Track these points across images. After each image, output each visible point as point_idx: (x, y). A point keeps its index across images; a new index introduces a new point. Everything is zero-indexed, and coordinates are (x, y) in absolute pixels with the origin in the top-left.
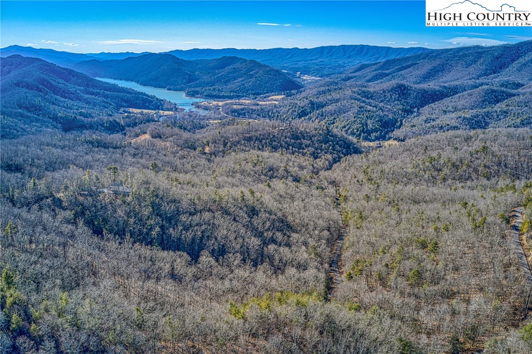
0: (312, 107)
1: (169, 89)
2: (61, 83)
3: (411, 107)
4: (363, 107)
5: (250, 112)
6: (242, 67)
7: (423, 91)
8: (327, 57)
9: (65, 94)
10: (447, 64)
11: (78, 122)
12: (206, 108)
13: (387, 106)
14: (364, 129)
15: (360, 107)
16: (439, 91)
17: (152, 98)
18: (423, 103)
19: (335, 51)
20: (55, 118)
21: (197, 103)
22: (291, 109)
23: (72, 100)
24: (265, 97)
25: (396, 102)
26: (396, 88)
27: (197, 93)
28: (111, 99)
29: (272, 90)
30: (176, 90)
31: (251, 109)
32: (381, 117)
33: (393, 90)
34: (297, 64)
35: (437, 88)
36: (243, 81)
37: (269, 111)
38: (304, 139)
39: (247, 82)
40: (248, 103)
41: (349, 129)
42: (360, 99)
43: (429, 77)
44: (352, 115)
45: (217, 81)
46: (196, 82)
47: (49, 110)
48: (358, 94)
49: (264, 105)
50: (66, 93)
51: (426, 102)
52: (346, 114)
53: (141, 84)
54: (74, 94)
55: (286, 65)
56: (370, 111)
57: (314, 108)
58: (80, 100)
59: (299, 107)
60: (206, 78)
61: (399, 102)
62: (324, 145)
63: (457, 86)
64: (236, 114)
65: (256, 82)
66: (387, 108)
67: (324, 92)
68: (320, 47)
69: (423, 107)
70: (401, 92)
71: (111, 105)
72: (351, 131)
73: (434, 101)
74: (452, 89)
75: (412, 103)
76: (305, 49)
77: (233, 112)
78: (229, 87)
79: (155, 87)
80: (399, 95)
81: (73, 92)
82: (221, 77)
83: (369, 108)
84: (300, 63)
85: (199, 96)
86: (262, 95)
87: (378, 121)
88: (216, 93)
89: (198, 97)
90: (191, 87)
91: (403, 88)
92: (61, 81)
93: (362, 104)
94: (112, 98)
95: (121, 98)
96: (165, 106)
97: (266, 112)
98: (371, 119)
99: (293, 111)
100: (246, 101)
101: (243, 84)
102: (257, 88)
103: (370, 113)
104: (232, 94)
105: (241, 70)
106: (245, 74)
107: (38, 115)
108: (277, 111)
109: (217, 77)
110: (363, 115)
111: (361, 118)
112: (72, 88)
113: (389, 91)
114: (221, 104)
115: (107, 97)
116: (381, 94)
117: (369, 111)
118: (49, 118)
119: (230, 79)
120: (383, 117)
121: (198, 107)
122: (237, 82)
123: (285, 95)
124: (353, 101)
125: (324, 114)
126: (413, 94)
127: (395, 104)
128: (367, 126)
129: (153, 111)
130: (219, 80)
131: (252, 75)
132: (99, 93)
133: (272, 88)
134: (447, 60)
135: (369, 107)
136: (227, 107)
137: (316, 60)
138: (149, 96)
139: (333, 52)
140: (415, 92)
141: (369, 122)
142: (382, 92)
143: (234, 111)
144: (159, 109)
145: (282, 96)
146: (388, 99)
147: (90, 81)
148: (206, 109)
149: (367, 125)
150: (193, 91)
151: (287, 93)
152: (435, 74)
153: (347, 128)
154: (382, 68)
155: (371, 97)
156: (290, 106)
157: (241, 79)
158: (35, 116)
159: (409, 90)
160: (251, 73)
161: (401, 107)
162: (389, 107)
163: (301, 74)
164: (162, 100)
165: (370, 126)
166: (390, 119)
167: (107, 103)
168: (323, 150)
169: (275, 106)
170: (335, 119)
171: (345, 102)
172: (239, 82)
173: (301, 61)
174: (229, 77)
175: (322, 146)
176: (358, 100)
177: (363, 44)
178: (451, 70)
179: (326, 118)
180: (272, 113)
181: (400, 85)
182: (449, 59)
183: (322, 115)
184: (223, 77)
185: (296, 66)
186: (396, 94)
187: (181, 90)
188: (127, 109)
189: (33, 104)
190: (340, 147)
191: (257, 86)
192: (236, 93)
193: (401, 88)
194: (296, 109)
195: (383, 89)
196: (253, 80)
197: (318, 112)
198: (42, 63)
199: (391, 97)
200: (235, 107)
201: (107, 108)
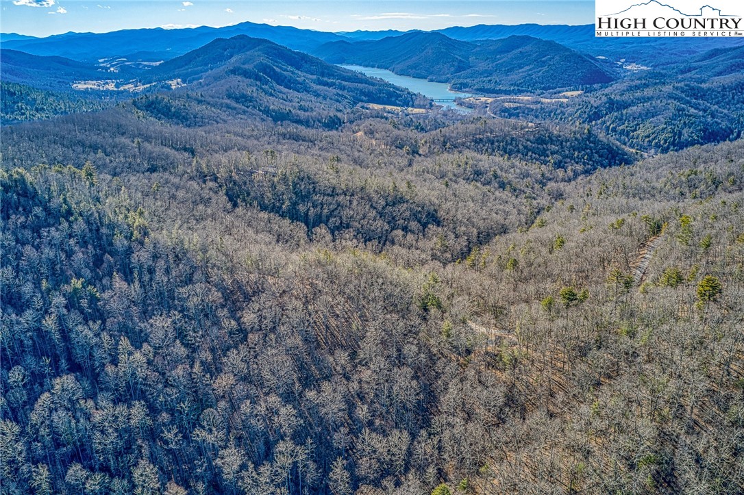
0: (609, 107)
1: (431, 81)
2: (288, 71)
4: (683, 110)
5: (526, 112)
6: (532, 51)
9: (290, 84)
11: (293, 116)
12: (471, 106)
13: (724, 110)
14: (674, 140)
15: (678, 110)
17: (401, 91)
20: (267, 111)
21: (460, 98)
22: (581, 109)
23: (298, 92)
24: (555, 93)
27: (466, 85)
28: (348, 92)
29: (569, 84)
30: (439, 82)
31: (528, 108)
32: (707, 124)
34: (625, 47)
36: (530, 70)
37: (551, 112)
38: (552, 143)
39: (535, 72)
40: (528, 100)
41: (654, 139)
42: (683, 99)
44: (662, 119)
45: (496, 70)
46: (468, 71)
47: (261, 102)
48: (682, 92)
49: (549, 103)
50: (293, 83)
52: (655, 118)
53: (396, 73)
54: (301, 84)
55: (608, 48)
56: (692, 115)
57: (613, 109)
58: (308, 92)
59: (592, 107)
60: (482, 66)
62: (577, 153)
64: (506, 114)
65: (547, 72)
66: (722, 113)
67: (637, 87)
71: (346, 98)
72: (657, 143)
77: (503, 111)
78: (510, 78)
79: (414, 77)
81: (301, 81)
82: (502, 64)
83: (692, 110)
84: (630, 46)
85: (467, 89)
86: (551, 90)
87: (701, 130)
88: (492, 86)
89: (466, 92)
90: (459, 78)
92: (289, 68)
93: (683, 105)
94: (350, 90)
95: (361, 90)
96: (416, 103)
97: (547, 112)
98: (690, 127)
99: (582, 112)
100: (525, 98)
101: (530, 75)
102: (549, 80)
103: (691, 118)
104: (512, 88)
105: (530, 55)
106: (535, 61)
107: (248, 107)
108: (562, 112)
109: (497, 65)
111: (674, 125)
112: (301, 76)
113: (733, 90)
114: (490, 100)
115: (343, 88)
116: (719, 93)
118: (260, 110)
119: (513, 68)
120: (711, 125)
121: (461, 104)
122: (523, 72)
123: (583, 90)
124: (670, 101)
125: (624, 118)
127: (737, 108)
128: (679, 137)
129: (399, 108)
130: (498, 69)
131: (544, 62)
132: (334, 84)
133: (570, 80)
136: (496, 104)
137: (656, 41)
138: (398, 89)
141: (685, 131)
142: (720, 90)
143: (505, 110)
144: (408, 106)
145: (579, 92)
146: (727, 100)
147: (325, 69)
148: (471, 108)
149: (680, 134)
150: (461, 84)
151: (586, 88)
153: (651, 138)
155: (702, 97)
156: (579, 105)
157: (528, 68)
158: (243, 107)
160: (543, 59)
164: (414, 94)
165: (685, 136)
166: (721, 128)
167: (342, 96)
168: (574, 159)
169: (561, 105)
170: (638, 124)
171: (659, 101)
172: (525, 72)
173: (633, 43)
174: (512, 64)
175: (574, 154)
176: (679, 99)
179: (626, 123)
180: (555, 114)
183: (621, 119)
184: (504, 64)
185: (624, 50)
186: (742, 94)
187: (446, 81)
188: (366, 105)
189: (243, 94)
190: (601, 156)
191: (549, 78)
192: (518, 86)
194: (587, 110)
195: (724, 86)
196: (545, 69)
197: (616, 114)
198: (270, 45)
199: (733, 97)
200: (506, 105)
201: (340, 102)
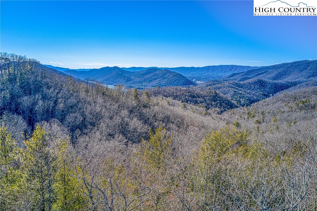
3: (268, 94)
6: (159, 73)
7: (275, 84)
8: (212, 72)
10: (287, 70)
13: (253, 92)
15: (234, 92)
16: (285, 84)
18: (275, 91)
19: (216, 69)
25: (258, 90)
26: (257, 82)
32: (249, 97)
33: (255, 83)
35: (284, 82)
38: (199, 98)
39: (162, 82)
42: (235, 88)
43: (277, 78)
44: (230, 96)
45: (144, 81)
46: (131, 81)
48: (233, 85)
51: (277, 90)
60: (138, 80)
61: (260, 90)
62: (213, 102)
63: (296, 82)
65: (168, 81)
66: (252, 93)
68: (207, 67)
69: (276, 93)
70: (261, 85)
73: (282, 90)
74: (293, 84)
75: (268, 91)
76: (198, 67)
78: (151, 84)
80: (260, 86)
82: (147, 78)
87: (248, 100)
90: (128, 84)
91: (262, 82)
93: (236, 90)
98: (243, 98)
101: (160, 83)
102: (168, 85)
103: (242, 95)
105: (159, 75)
106: (161, 77)
110: (237, 96)
111: (236, 98)
113: (253, 84)
116: (248, 85)
117: (241, 94)
120: (251, 98)
124: (230, 88)
126: (269, 86)
127: (258, 91)
128: (240, 102)
130: (145, 80)
131: (166, 77)
134: (288, 69)
135: (241, 92)
137: (205, 73)
139: (215, 69)
140: (270, 84)
141: (241, 100)
142: (248, 84)
146: (252, 88)
150: (129, 86)
152: (281, 77)
154: (246, 74)
155: (241, 87)
157: (159, 80)
159: (266, 83)
160: (165, 76)
161: (262, 93)
162: (254, 92)
163: (196, 80)
165: (242, 102)
166: (255, 99)
168: (213, 105)
171: (225, 88)
172: (157, 81)
173: (196, 74)
174: (151, 79)
175: (212, 103)
177: (233, 65)
178: (290, 74)
181: (260, 80)
182: (289, 68)
185: (193, 76)
186: (258, 85)
190: (226, 104)
191: (169, 84)
193: (261, 82)
195: (249, 83)
196: (166, 80)
199: (254, 87)
